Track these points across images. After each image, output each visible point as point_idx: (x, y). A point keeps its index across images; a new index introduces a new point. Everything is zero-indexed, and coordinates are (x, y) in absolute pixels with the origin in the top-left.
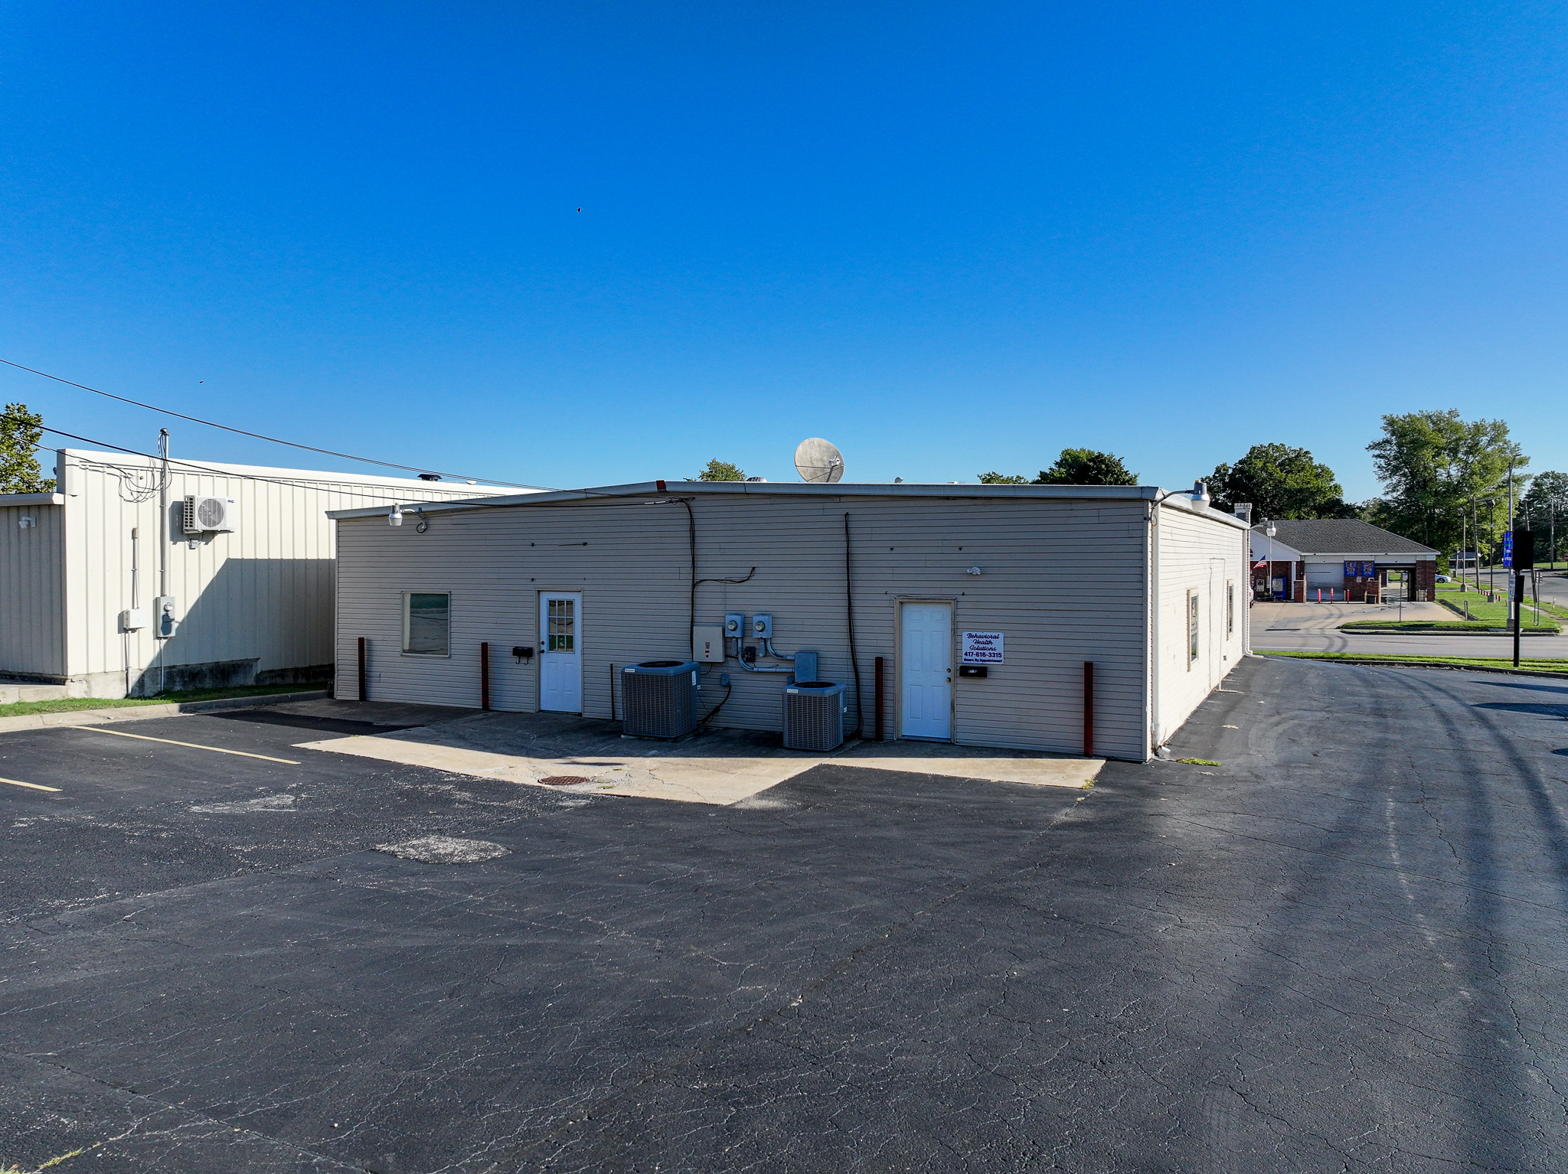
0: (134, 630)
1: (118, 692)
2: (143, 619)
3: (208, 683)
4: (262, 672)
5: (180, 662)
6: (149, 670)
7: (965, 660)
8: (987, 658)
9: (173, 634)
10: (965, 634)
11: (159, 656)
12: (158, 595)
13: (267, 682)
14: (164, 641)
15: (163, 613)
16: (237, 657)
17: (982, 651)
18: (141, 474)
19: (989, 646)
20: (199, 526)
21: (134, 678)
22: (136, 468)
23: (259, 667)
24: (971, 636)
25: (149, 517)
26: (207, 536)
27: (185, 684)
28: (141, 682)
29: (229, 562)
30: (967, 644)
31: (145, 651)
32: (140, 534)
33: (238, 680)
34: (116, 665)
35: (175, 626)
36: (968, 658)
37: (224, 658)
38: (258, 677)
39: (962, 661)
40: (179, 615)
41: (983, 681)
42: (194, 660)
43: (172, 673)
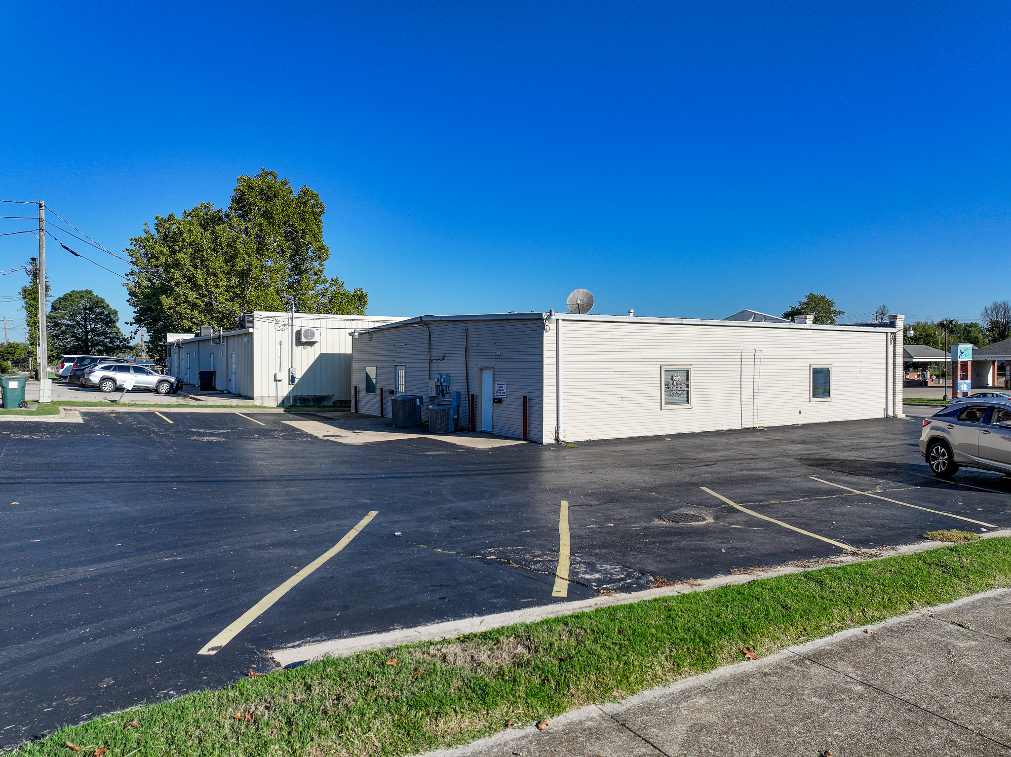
0: (280, 381)
1: (274, 404)
2: (284, 376)
3: (311, 403)
4: (336, 401)
5: (299, 394)
6: (286, 397)
7: (496, 395)
8: (501, 394)
9: (295, 383)
10: (496, 384)
11: (290, 392)
12: (290, 367)
13: (338, 405)
14: (293, 386)
15: (291, 374)
16: (324, 394)
17: (500, 391)
18: (284, 320)
19: (502, 389)
20: (304, 340)
21: (280, 400)
22: (281, 318)
23: (334, 399)
24: (498, 384)
25: (287, 337)
26: (312, 344)
27: (301, 403)
28: (283, 402)
29: (321, 355)
30: (497, 387)
31: (285, 389)
32: (283, 343)
33: (325, 403)
34: (273, 394)
35: (297, 381)
37: (318, 394)
38: (334, 403)
40: (299, 375)
41: (501, 405)
42: (305, 394)
43: (296, 399)
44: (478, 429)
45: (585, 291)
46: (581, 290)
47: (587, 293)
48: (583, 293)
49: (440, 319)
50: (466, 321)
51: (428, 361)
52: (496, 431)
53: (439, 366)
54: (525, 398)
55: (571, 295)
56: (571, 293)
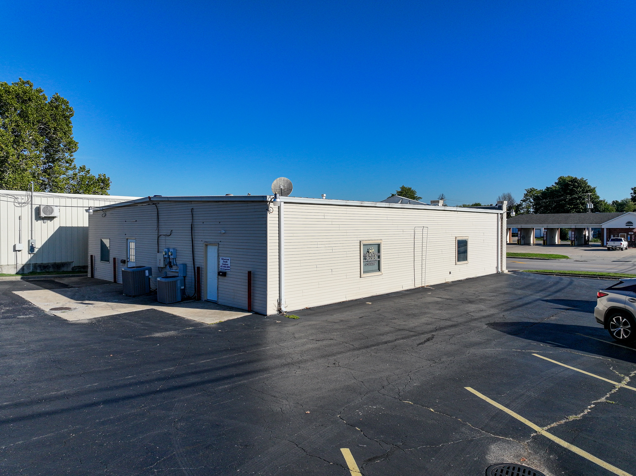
0: (19, 251)
1: (14, 272)
2: (24, 247)
3: (51, 270)
4: (74, 267)
5: (39, 262)
6: (25, 265)
7: (221, 269)
8: (226, 268)
9: (35, 252)
10: (221, 259)
11: (30, 260)
12: (30, 239)
13: (77, 270)
14: (32, 255)
15: (30, 245)
16: (64, 261)
17: (224, 265)
18: (23, 197)
19: (226, 263)
20: (43, 215)
21: (20, 267)
22: (21, 195)
23: (73, 265)
24: (222, 259)
25: (27, 212)
26: (51, 218)
27: (41, 270)
28: (23, 268)
29: (61, 228)
30: (221, 262)
31: (24, 258)
32: (23, 218)
33: (65, 269)
34: (12, 262)
35: (36, 250)
36: (222, 268)
37: (58, 261)
38: (73, 268)
39: (220, 270)
40: (38, 245)
41: (226, 278)
42: (45, 262)
43: (35, 266)
44: (204, 298)
45: (286, 179)
46: (282, 178)
47: (287, 181)
48: (284, 180)
49: (167, 200)
50: (191, 201)
51: (157, 236)
52: (221, 301)
53: (167, 241)
54: (250, 273)
55: (275, 182)
56: (274, 180)
